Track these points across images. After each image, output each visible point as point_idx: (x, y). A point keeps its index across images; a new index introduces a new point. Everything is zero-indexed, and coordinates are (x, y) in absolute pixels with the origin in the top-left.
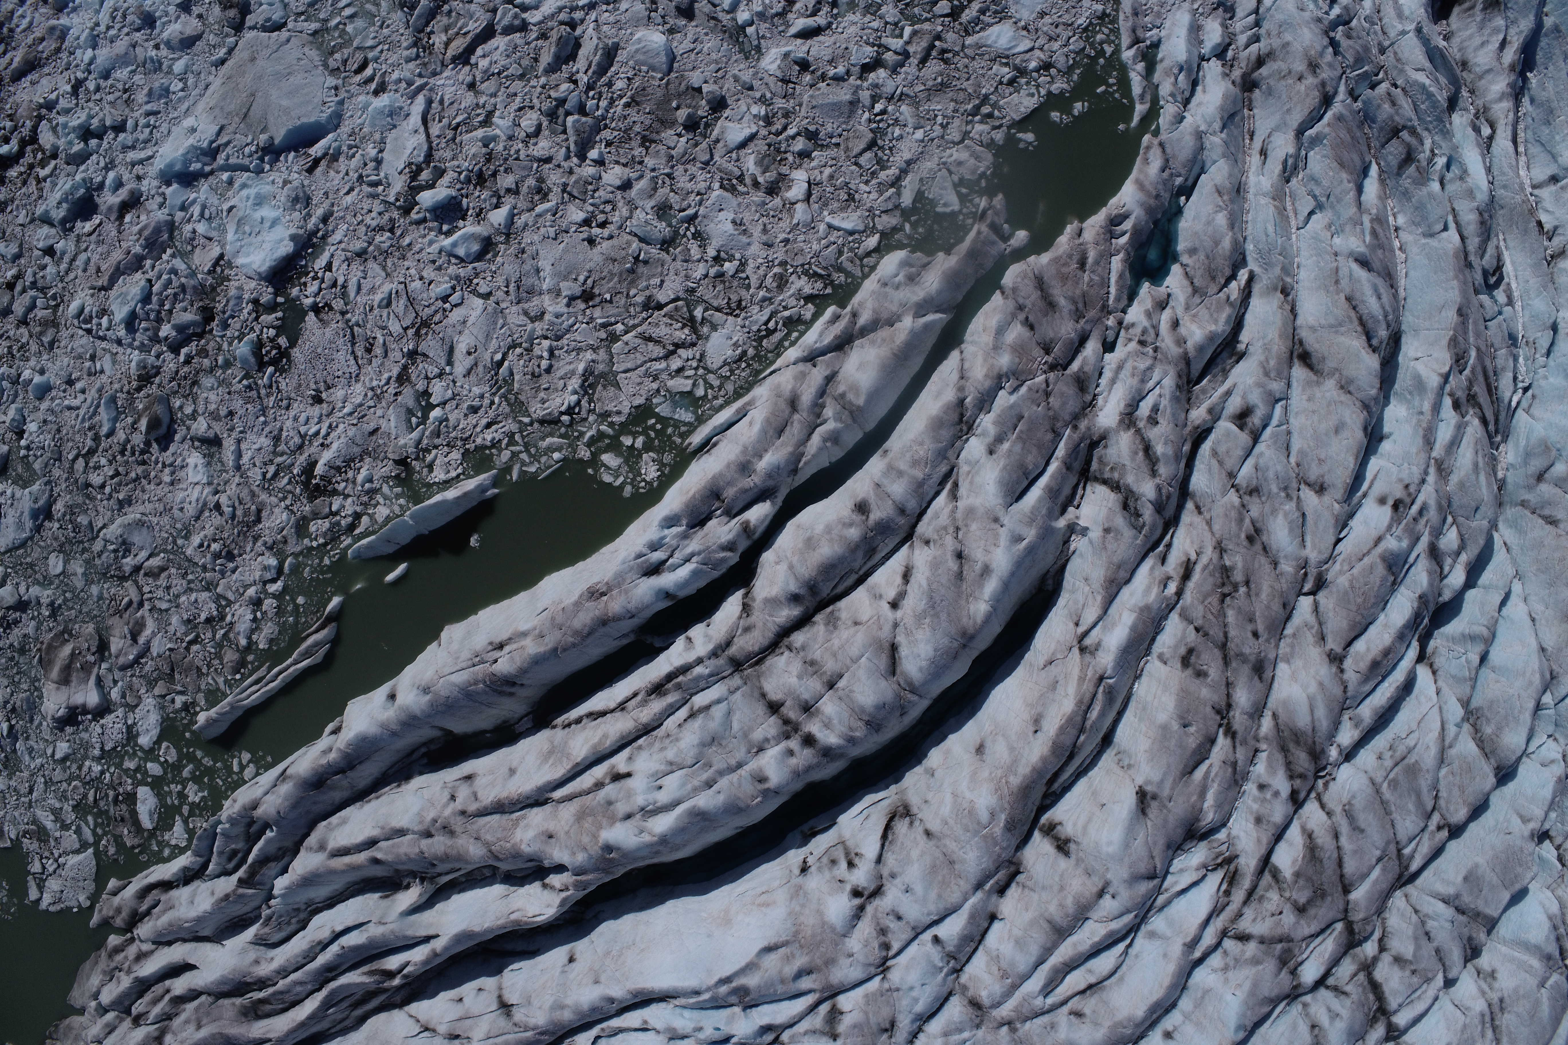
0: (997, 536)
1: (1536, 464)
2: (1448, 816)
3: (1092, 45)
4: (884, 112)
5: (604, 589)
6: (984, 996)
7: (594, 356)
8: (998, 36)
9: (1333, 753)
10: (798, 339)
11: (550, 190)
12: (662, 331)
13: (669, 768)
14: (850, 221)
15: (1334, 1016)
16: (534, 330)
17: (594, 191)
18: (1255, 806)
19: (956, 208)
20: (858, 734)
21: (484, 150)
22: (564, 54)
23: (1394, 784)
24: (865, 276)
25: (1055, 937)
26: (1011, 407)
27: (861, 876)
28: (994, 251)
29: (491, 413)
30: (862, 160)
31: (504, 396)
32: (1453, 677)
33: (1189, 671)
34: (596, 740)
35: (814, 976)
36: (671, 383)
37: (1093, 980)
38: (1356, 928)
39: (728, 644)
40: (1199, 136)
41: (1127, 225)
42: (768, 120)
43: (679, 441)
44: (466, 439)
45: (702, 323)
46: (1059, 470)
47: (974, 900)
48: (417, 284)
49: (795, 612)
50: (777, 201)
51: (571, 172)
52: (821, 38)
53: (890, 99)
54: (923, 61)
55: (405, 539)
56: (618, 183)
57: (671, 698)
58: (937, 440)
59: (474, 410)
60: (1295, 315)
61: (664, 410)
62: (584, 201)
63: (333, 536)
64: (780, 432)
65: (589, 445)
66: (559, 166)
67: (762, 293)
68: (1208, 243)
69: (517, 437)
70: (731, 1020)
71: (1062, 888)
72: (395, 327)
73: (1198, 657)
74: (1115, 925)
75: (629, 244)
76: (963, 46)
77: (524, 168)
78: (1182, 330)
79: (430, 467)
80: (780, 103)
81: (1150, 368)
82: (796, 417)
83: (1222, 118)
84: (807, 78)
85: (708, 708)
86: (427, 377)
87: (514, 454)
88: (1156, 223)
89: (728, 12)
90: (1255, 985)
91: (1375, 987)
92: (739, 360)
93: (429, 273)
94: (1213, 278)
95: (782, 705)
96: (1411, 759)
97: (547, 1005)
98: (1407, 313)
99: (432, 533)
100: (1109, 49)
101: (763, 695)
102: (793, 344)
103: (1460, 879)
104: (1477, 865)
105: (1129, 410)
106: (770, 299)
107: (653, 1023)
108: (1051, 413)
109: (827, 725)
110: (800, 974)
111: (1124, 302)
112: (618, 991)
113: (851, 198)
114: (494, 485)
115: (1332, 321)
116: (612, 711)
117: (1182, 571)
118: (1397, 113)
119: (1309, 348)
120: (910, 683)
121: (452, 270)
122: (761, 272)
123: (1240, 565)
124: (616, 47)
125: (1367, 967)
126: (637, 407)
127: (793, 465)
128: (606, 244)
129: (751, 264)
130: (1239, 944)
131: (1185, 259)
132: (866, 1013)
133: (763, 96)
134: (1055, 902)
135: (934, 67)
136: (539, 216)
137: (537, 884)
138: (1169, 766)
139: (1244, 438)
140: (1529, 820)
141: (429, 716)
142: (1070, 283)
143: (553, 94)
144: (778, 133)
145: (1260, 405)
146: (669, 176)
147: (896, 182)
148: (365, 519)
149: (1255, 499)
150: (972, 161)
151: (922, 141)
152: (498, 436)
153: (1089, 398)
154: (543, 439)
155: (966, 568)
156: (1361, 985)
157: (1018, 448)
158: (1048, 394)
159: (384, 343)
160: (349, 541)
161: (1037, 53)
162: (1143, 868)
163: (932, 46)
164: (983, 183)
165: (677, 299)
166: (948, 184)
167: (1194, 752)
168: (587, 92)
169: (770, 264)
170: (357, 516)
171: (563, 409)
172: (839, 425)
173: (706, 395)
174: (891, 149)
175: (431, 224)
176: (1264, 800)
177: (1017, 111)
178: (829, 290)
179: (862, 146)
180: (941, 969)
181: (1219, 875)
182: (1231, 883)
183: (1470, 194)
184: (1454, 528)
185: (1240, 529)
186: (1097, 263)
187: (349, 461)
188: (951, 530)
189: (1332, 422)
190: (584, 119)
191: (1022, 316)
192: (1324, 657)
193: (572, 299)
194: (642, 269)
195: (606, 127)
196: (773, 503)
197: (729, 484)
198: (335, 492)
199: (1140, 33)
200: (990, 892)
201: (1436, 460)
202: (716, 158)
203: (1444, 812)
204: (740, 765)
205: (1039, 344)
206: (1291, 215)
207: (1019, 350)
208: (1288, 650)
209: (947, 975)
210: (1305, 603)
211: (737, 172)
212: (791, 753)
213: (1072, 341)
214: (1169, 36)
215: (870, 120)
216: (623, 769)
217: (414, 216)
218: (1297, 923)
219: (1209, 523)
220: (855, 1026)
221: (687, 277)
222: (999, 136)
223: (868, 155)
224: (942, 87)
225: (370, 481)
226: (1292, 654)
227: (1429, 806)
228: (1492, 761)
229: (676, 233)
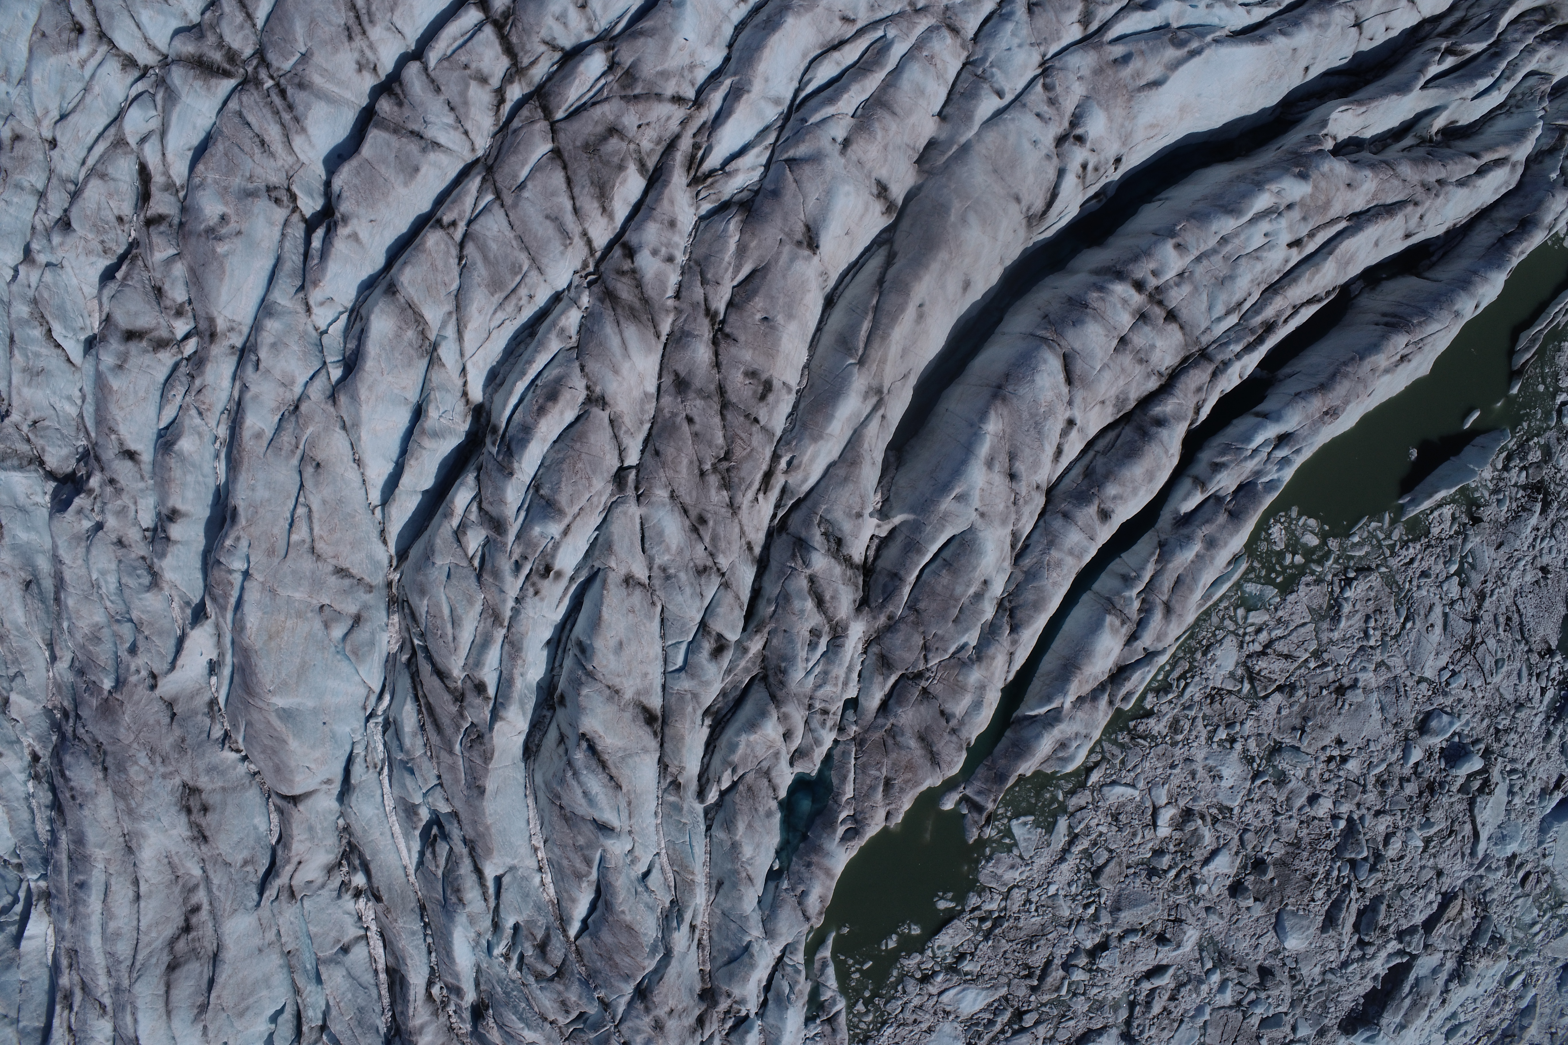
0: (982, 499)
1: (362, 634)
2: (446, 238)
3: (877, 1008)
4: (1086, 906)
5: (1326, 418)
6: (948, 38)
7: (1331, 635)
8: (975, 1000)
9: (585, 300)
10: (1157, 674)
11: (1375, 786)
12: (1278, 665)
13: (1259, 254)
14: (1117, 794)
15: (562, 18)
16: (1382, 653)
17: (1338, 790)
18: (676, 238)
19: (1014, 822)
20: (1095, 295)
21: (1430, 815)
22: (1369, 914)
23: (515, 269)
24: (1099, 742)
25: (885, 98)
26: (967, 630)
27: (1078, 155)
28: (978, 784)
29: (1410, 572)
30: (1106, 855)
31: (1401, 589)
32: (448, 391)
33: (764, 376)
34: (1317, 277)
35: (1112, 58)
36: (1266, 617)
37: (836, 55)
38: (540, 113)
39: (1214, 375)
40: (769, 934)
41: (841, 830)
42: (1193, 881)
43: (1256, 564)
44: (1429, 546)
45: (1242, 678)
46: (909, 573)
47: (970, 134)
48: (1477, 684)
49: (1158, 410)
50: (1182, 803)
51: (1358, 805)
52: (1145, 969)
53: (1080, 920)
54: (1049, 963)
55: (1469, 451)
56: (1321, 800)
57: (1258, 320)
58: (1040, 589)
59: (1424, 574)
60: (660, 760)
61: (1271, 592)
62: (1347, 779)
63: (1523, 449)
64: (1178, 581)
65: (1330, 552)
66: (1369, 809)
67: (1192, 713)
68: (757, 825)
69: (1388, 553)
70: (1180, 15)
71: (885, 147)
72: (1491, 643)
73: (755, 392)
74: (829, 111)
75: (1310, 745)
76: (1009, 985)
77: (1397, 803)
78: (781, 730)
79: (1454, 518)
80: (1181, 899)
81: (818, 687)
82: (1165, 598)
83: (752, 956)
84: (1158, 928)
85: (1228, 313)
86: (1463, 599)
87: (1389, 536)
88: (805, 838)
89: (1227, 980)
90: (664, 49)
91: (509, 50)
92: (1208, 647)
93: (1467, 695)
94: (749, 789)
95: (1165, 319)
96: (499, 297)
97: (1333, 27)
98: (522, 781)
99: (1446, 459)
100: (860, 1007)
101: (1182, 327)
102: (1162, 668)
103: (424, 170)
104: (406, 184)
105: (839, 641)
106: (1185, 708)
107: (1242, 10)
108: (921, 629)
109: (1125, 301)
110: (1126, 59)
111: (836, 753)
112: (1280, 42)
113: (1116, 817)
114: (1402, 506)
115: (630, 761)
116: (1303, 305)
117: (773, 481)
118: (559, 993)
119: (648, 729)
120: (1050, 347)
121: (1449, 701)
122: (1194, 733)
123: (713, 492)
124: (1324, 929)
125: (516, 71)
126: (1292, 592)
127: (1165, 551)
128: (1327, 742)
129: (1203, 740)
130: (681, 94)
131: (774, 805)
132: (1059, 21)
133: (1197, 903)
134: (891, 133)
135: (1037, 960)
136: (1383, 760)
137: (1339, 140)
138: (784, 276)
139: (717, 626)
140: (349, 236)
141: (1452, 291)
142: (903, 763)
143: (1380, 875)
144: (1184, 868)
145: (705, 662)
146: (1276, 813)
147: (1073, 838)
148: (1500, 466)
149: (700, 563)
150: (1000, 872)
151: (1049, 884)
152: (1404, 552)
153: (875, 649)
154: (1367, 553)
155: (1007, 465)
156: (526, 52)
157: (959, 590)
158: (925, 647)
159: (1497, 627)
160: (1510, 445)
161: (934, 990)
162: (807, 170)
163: (1042, 978)
164: (988, 851)
165: (1265, 698)
166: (1022, 844)
167: (755, 292)
168: (1350, 882)
169: (1186, 742)
170: (1506, 468)
171: (1355, 583)
172: (1127, 594)
173: (1235, 610)
174: (1079, 871)
175: (1469, 740)
176: (668, 245)
177: (956, 929)
178: (1132, 724)
179: (1107, 870)
180: (992, 66)
181: (707, 166)
182: (693, 157)
183: (472, 920)
184: (470, 554)
185: (714, 530)
186: (872, 788)
187: (1516, 517)
188: (1021, 501)
189: (628, 651)
190: (1353, 856)
191: (953, 723)
192: (611, 402)
193: (1354, 685)
194: (1297, 722)
195: (1331, 852)
196: (1177, 512)
197: (1223, 527)
198: (1524, 488)
199: (827, 1029)
200: (951, 141)
201: (501, 625)
202: (1237, 837)
203: (450, 242)
204: (1198, 259)
205: (935, 697)
206: (668, 868)
207: (958, 689)
208: (647, 407)
209: (984, 59)
210: (632, 459)
211: (1219, 826)
212: (1155, 273)
213: (900, 703)
214: (798, 1032)
215: (1099, 895)
216: (1294, 250)
217: (1482, 746)
218: (618, 117)
219: (743, 533)
220: (1069, 9)
221: (1257, 719)
222: (973, 900)
223: (1101, 862)
224: (1030, 940)
225: (1499, 501)
226: (642, 402)
227: (470, 249)
228: (402, 300)
229: (1269, 760)
